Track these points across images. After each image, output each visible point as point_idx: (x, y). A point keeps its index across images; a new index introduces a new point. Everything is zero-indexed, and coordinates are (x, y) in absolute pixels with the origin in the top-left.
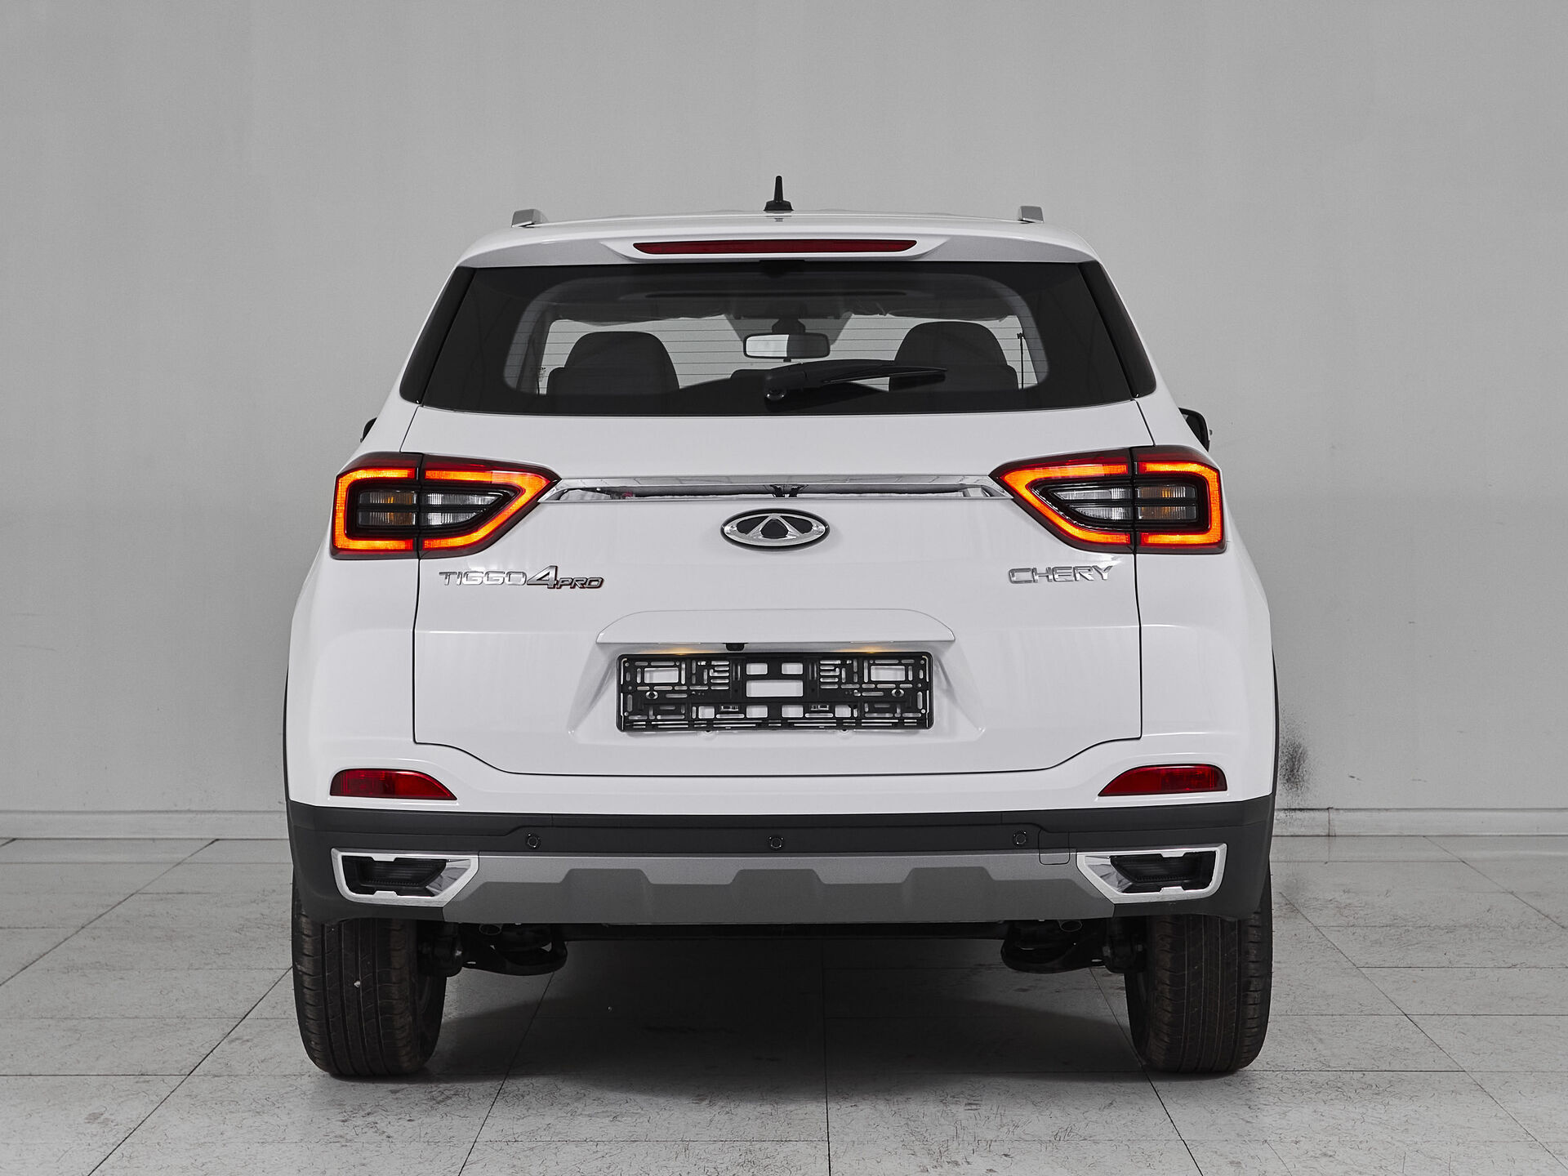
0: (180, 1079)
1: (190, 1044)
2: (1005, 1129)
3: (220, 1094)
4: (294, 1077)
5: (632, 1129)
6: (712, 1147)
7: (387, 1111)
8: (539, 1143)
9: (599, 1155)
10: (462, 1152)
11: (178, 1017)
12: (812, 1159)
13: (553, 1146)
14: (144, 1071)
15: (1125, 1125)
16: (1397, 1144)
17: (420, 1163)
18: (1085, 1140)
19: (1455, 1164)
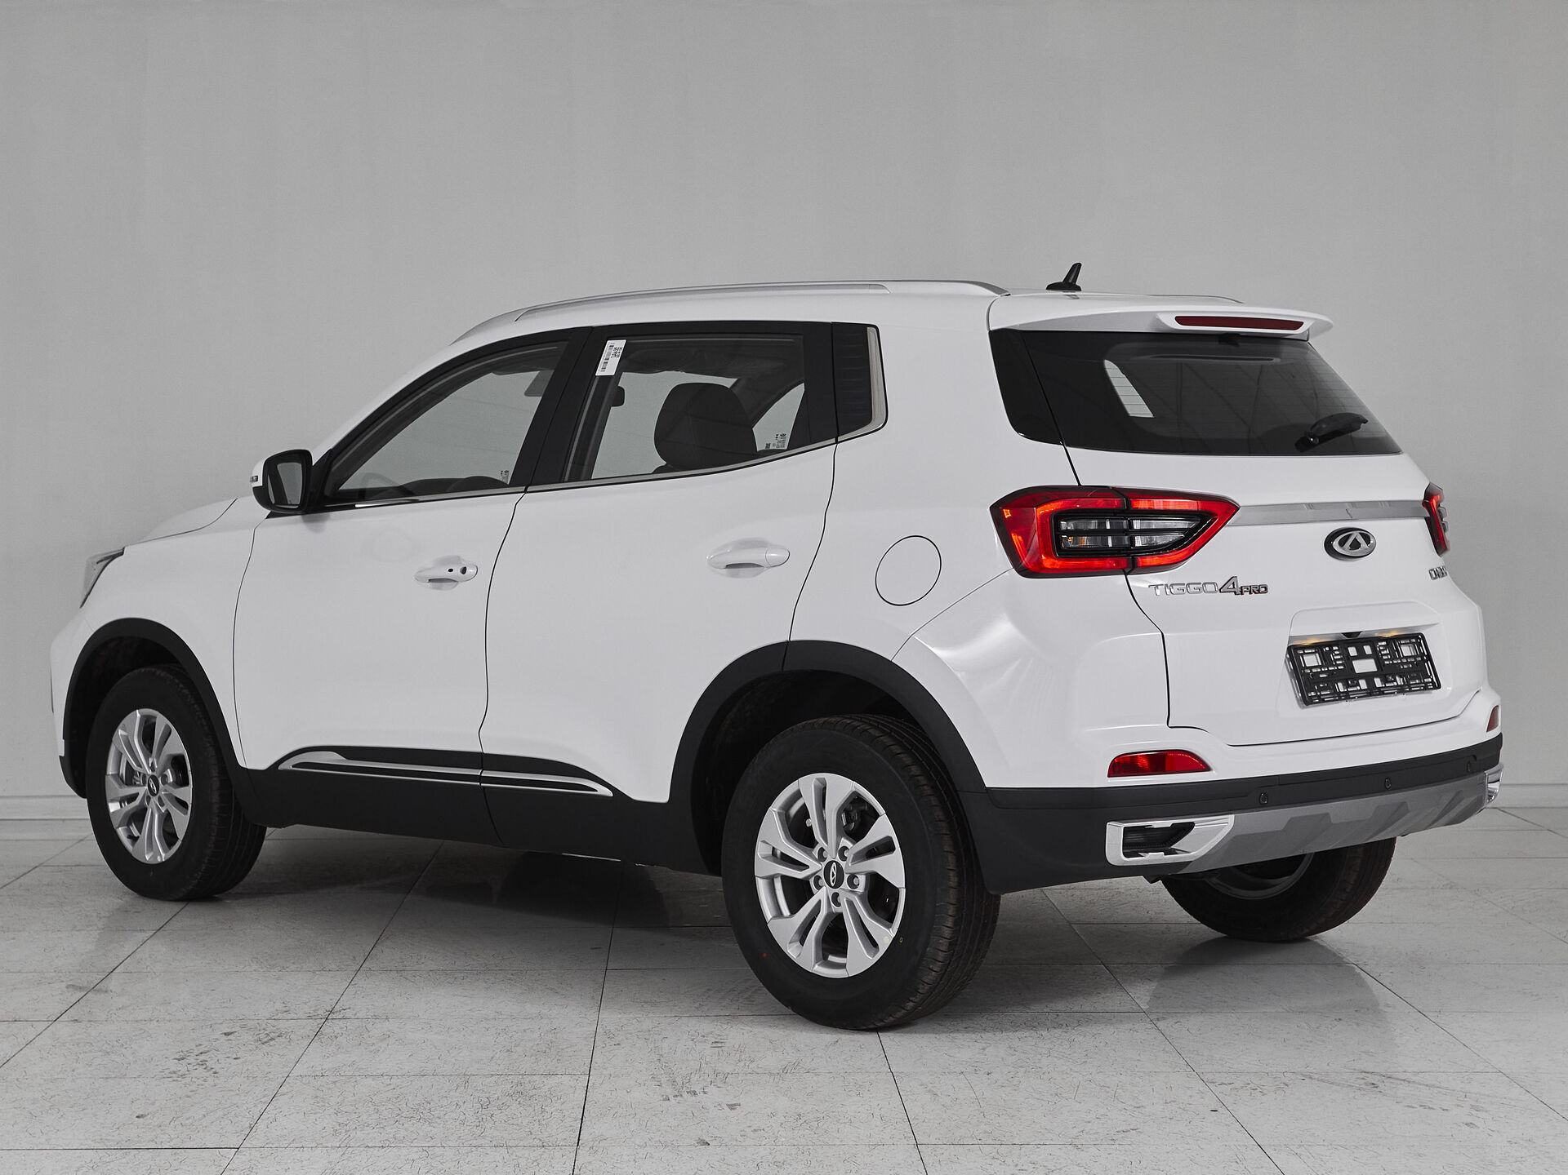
0: (47, 1024)
1: (61, 994)
2: (742, 1064)
3: (78, 1036)
4: (145, 1022)
5: (423, 1065)
6: (488, 1080)
7: (218, 1050)
8: (342, 1078)
9: (392, 1087)
10: (274, 1085)
11: (55, 971)
12: (572, 1090)
13: (353, 1080)
14: (17, 1018)
15: (845, 1060)
16: (1075, 1074)
17: (238, 1094)
18: (808, 1072)
19: (1120, 1091)
